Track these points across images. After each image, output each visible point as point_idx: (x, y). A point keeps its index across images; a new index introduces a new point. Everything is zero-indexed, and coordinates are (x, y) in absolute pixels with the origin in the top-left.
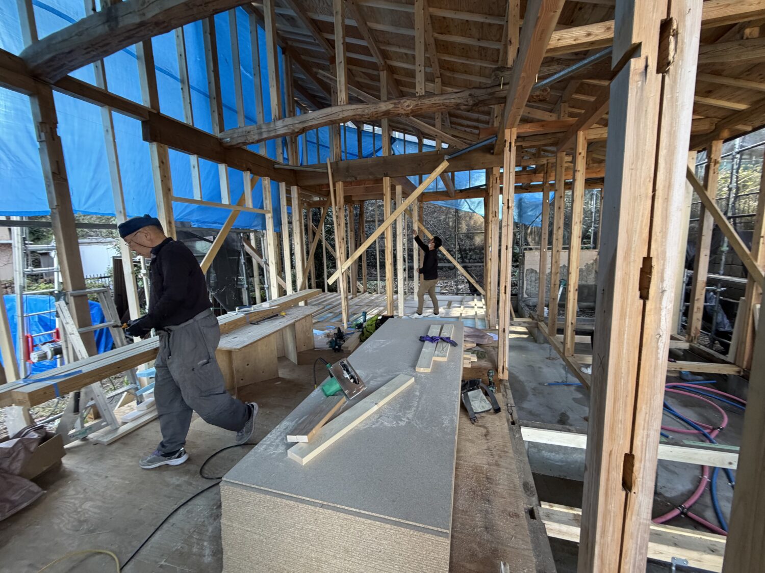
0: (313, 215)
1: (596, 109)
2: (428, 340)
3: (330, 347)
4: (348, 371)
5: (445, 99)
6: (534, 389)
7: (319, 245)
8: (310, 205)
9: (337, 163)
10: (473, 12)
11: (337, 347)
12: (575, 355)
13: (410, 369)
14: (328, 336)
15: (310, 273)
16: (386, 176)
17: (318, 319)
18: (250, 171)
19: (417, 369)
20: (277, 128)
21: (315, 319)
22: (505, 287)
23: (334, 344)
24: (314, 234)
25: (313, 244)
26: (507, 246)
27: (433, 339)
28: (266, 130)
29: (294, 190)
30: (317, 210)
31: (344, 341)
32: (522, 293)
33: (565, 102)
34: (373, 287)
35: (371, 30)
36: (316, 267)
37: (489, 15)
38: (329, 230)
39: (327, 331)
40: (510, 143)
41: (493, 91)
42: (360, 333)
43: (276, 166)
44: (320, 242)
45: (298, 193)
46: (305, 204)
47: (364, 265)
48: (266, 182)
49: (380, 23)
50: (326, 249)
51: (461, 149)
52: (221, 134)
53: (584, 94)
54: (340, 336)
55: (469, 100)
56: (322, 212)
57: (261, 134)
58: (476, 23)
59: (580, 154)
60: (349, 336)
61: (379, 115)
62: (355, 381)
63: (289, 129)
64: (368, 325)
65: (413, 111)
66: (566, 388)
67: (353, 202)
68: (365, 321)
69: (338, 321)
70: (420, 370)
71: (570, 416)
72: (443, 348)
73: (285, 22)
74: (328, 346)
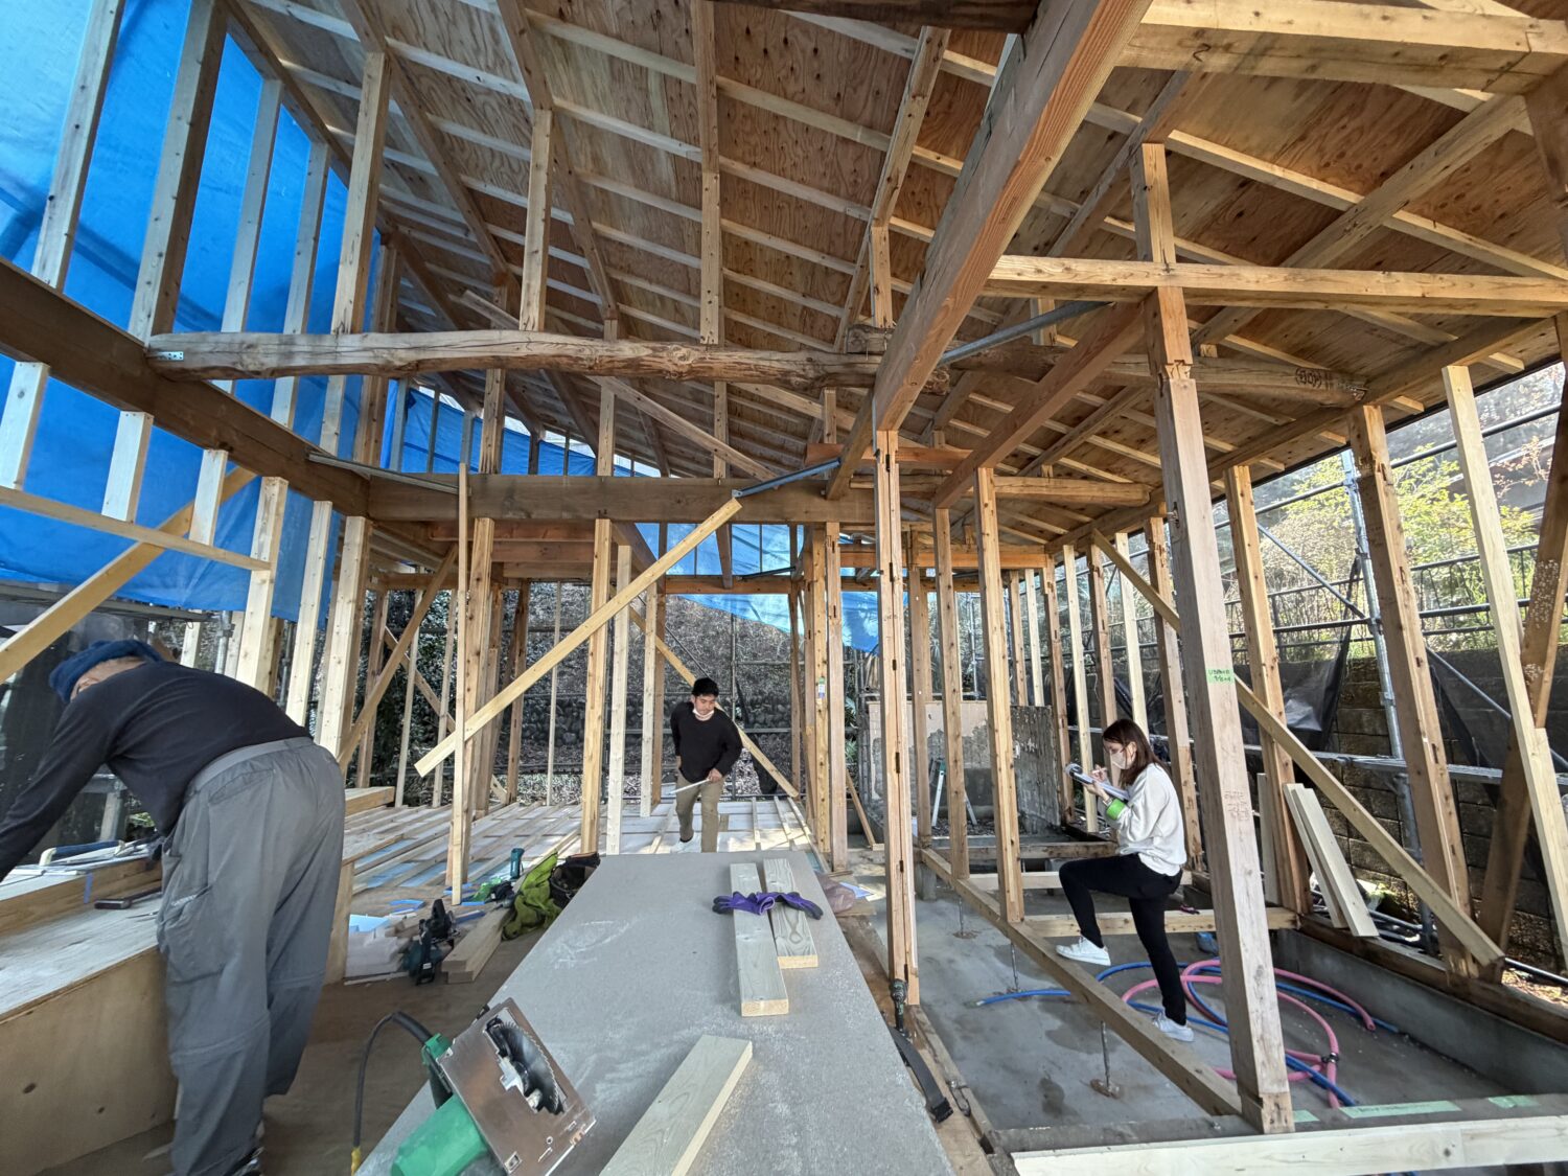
0: (391, 609)
1: (1016, 428)
2: (743, 907)
3: (404, 968)
4: (517, 1058)
5: (761, 359)
6: (959, 1021)
7: (399, 682)
8: (388, 581)
9: (484, 477)
10: (801, 244)
11: (427, 966)
12: (1027, 918)
13: (720, 1010)
14: (398, 931)
15: (356, 757)
16: (602, 516)
17: (368, 881)
18: (230, 450)
19: (748, 1008)
20: (339, 349)
21: (358, 882)
22: (897, 755)
23: (417, 958)
24: (387, 652)
25: (379, 678)
26: (894, 662)
27: (755, 904)
28: (306, 349)
29: (356, 529)
30: (405, 599)
31: (452, 943)
32: (870, 790)
33: (939, 429)
34: (529, 791)
35: (596, 235)
36: (377, 738)
37: (828, 254)
38: (432, 647)
39: (395, 917)
40: (888, 457)
41: (852, 361)
42: (503, 912)
43: (313, 457)
44: (401, 673)
45: (365, 534)
46: (375, 580)
47: (515, 732)
48: (276, 490)
49: (618, 229)
50: (417, 691)
51: (764, 480)
52: (157, 337)
53: (967, 421)
54: (440, 926)
55: (807, 368)
56: (419, 600)
57: (290, 355)
58: (804, 262)
59: (986, 505)
60: (466, 926)
61: (616, 364)
62: (547, 1103)
63: (375, 357)
64: (529, 887)
65: (691, 371)
66: (1020, 1005)
67: (506, 581)
68: (516, 877)
69: (430, 884)
70: (756, 1008)
71: (1063, 1086)
72: (794, 928)
73: (403, 184)
74: (394, 966)
